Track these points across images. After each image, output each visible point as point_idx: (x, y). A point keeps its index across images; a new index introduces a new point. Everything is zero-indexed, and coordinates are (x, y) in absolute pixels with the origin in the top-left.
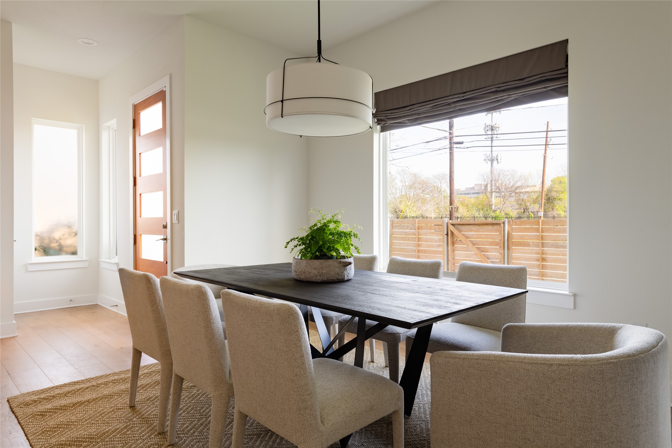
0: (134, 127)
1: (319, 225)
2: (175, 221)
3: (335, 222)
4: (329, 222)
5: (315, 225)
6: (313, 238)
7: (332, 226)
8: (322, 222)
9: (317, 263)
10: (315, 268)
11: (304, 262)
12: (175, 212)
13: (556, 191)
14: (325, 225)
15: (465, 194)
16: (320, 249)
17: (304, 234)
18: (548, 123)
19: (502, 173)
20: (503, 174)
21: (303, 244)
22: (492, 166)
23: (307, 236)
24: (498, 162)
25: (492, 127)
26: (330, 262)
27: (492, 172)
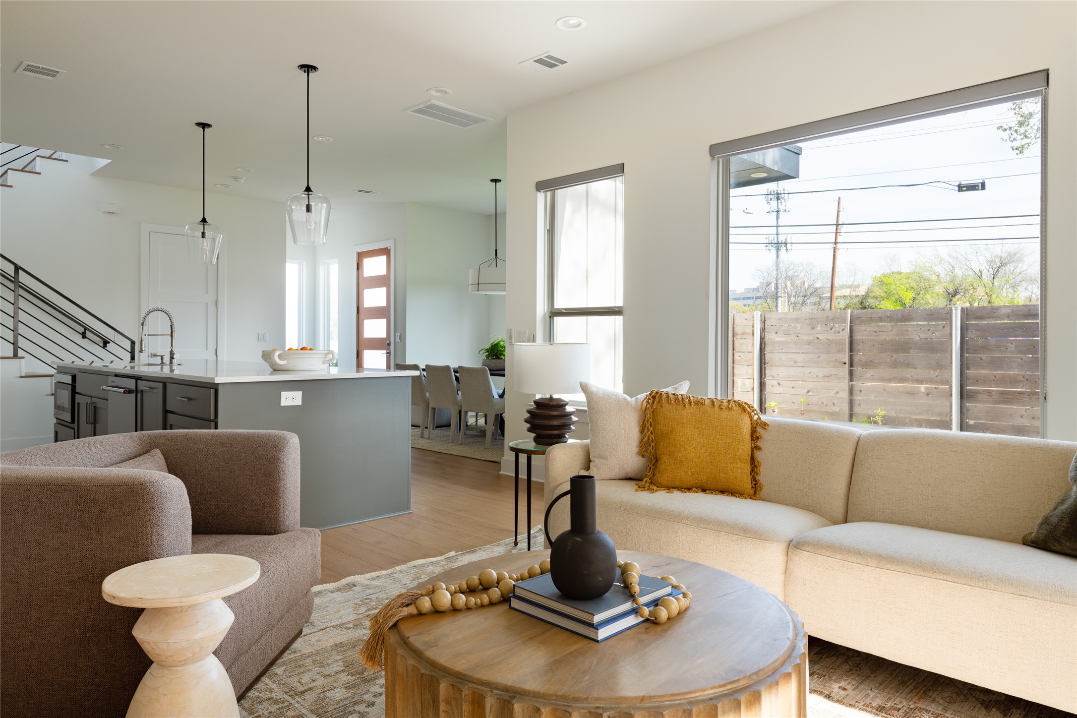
0: (358, 269)
1: (495, 343)
2: (398, 339)
3: (503, 341)
4: (501, 341)
5: (494, 343)
6: (492, 349)
7: (502, 343)
8: (497, 341)
9: (494, 361)
10: (493, 364)
11: (488, 361)
12: (398, 334)
13: (876, 298)
14: (499, 343)
15: (743, 299)
16: (495, 355)
17: (488, 347)
18: (839, 199)
19: (791, 268)
20: (793, 269)
21: (488, 352)
22: (777, 256)
23: (490, 348)
24: (787, 250)
25: (778, 194)
26: (500, 360)
27: (777, 265)
